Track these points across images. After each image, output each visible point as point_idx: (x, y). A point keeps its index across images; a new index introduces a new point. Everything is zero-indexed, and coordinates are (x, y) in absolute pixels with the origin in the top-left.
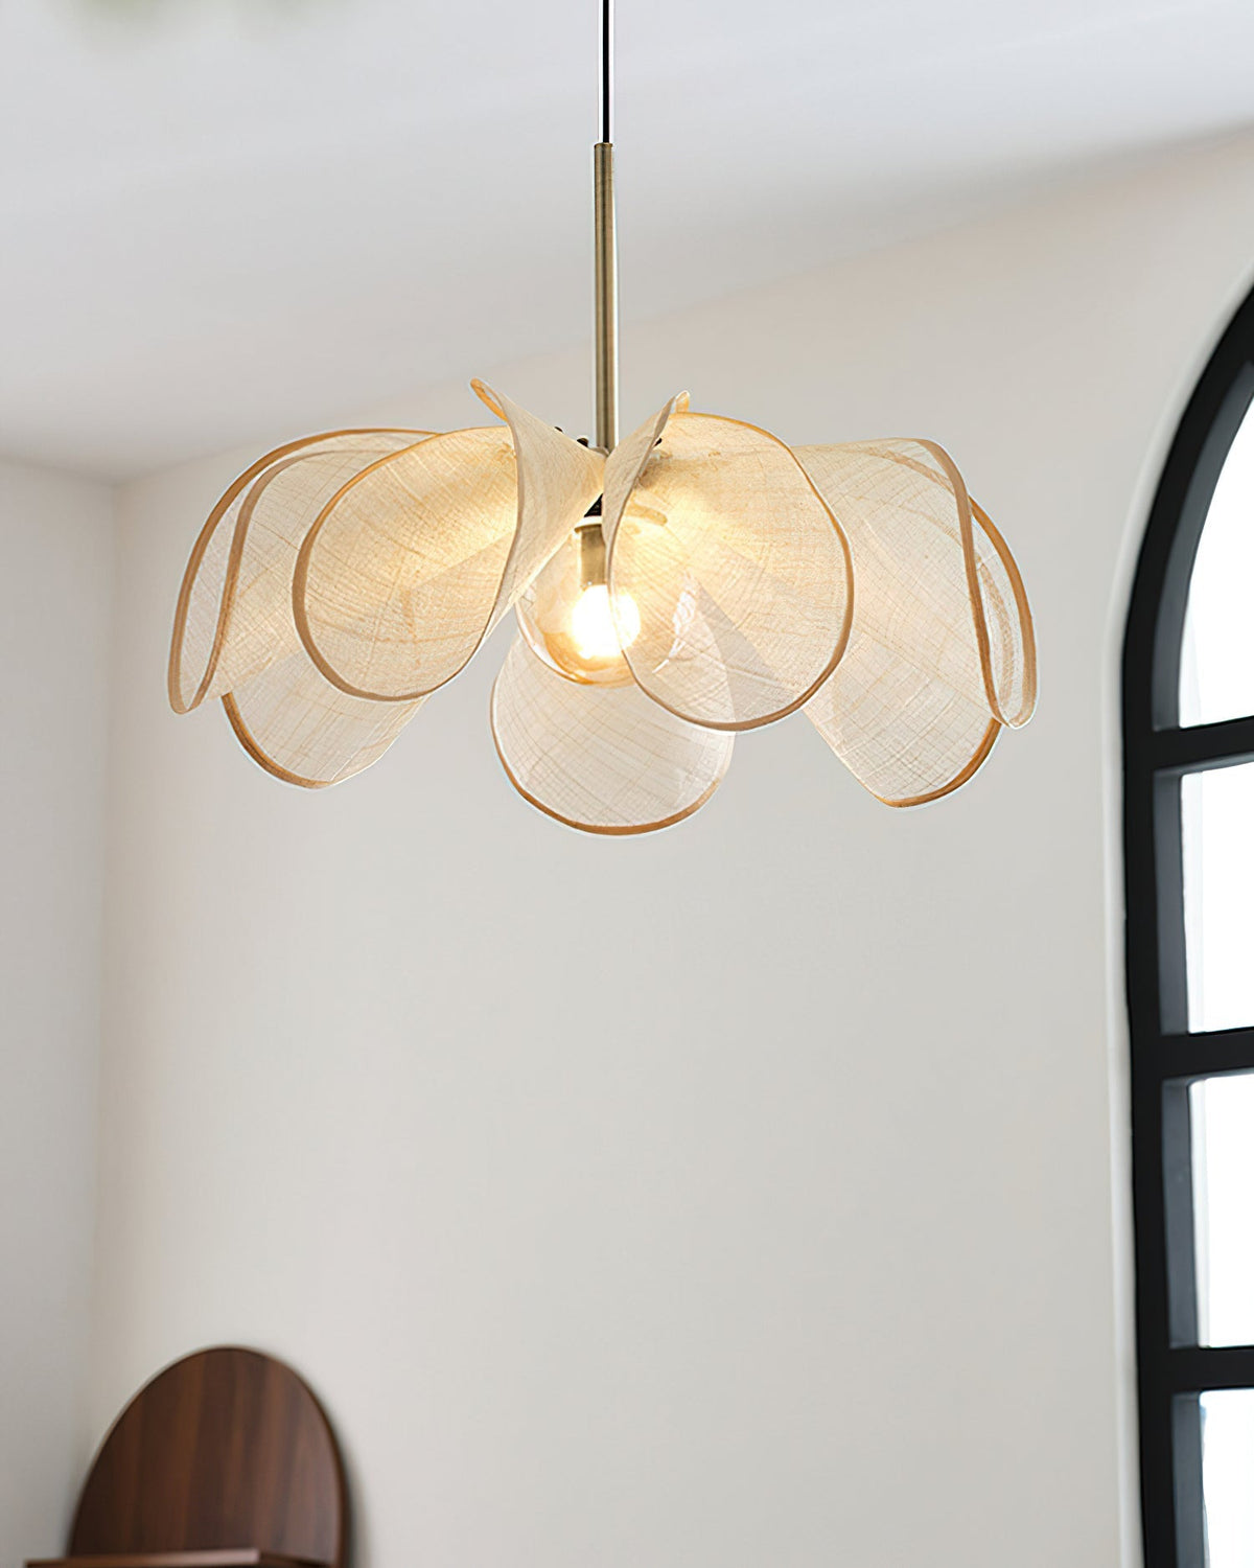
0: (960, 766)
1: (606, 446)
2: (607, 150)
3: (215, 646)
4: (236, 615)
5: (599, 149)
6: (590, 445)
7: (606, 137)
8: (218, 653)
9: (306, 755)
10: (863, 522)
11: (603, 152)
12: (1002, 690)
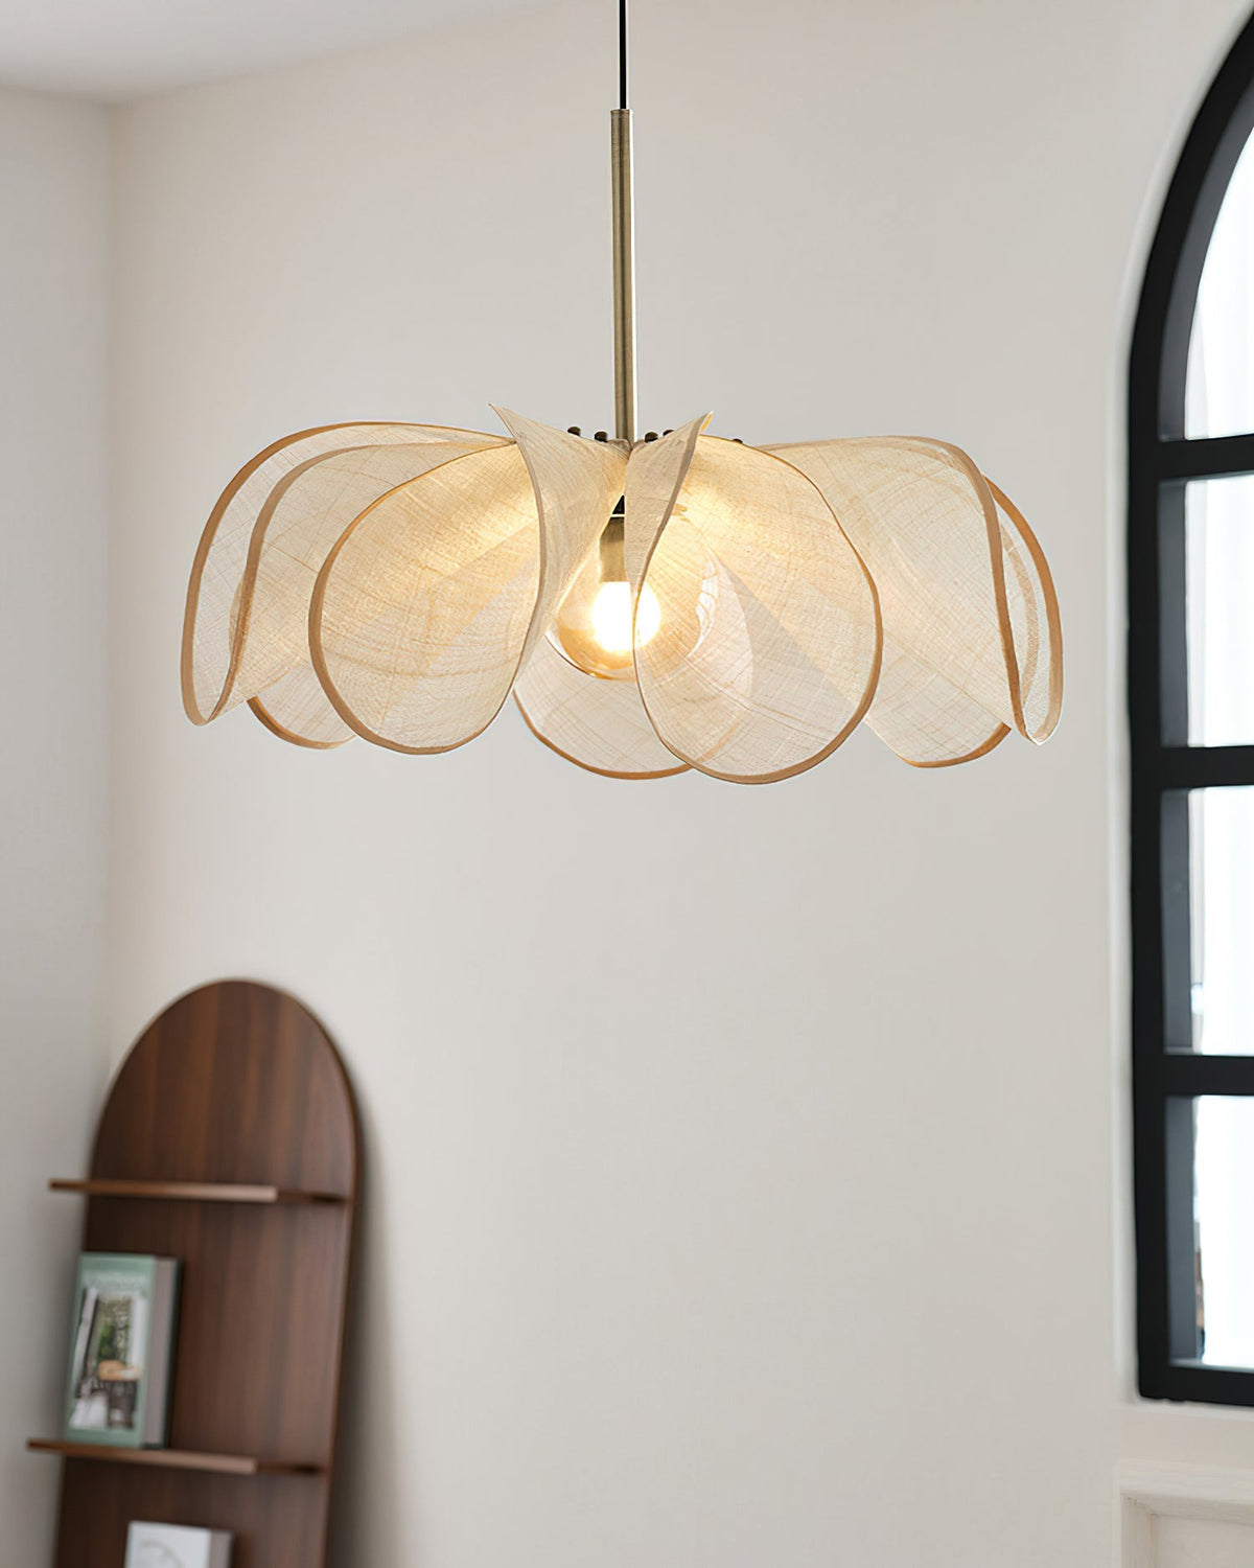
0: (982, 739)
1: (626, 437)
2: (625, 116)
3: (229, 672)
4: (251, 640)
5: (617, 117)
6: (609, 438)
7: (623, 104)
8: (233, 679)
9: (321, 723)
10: (890, 540)
11: (621, 120)
12: (1027, 670)
